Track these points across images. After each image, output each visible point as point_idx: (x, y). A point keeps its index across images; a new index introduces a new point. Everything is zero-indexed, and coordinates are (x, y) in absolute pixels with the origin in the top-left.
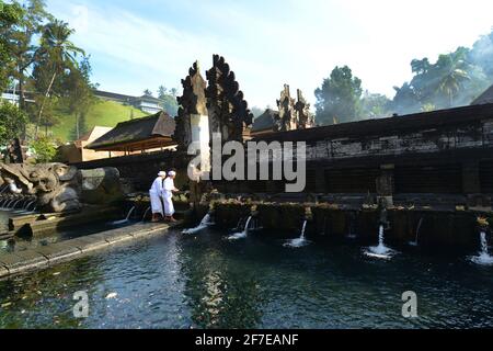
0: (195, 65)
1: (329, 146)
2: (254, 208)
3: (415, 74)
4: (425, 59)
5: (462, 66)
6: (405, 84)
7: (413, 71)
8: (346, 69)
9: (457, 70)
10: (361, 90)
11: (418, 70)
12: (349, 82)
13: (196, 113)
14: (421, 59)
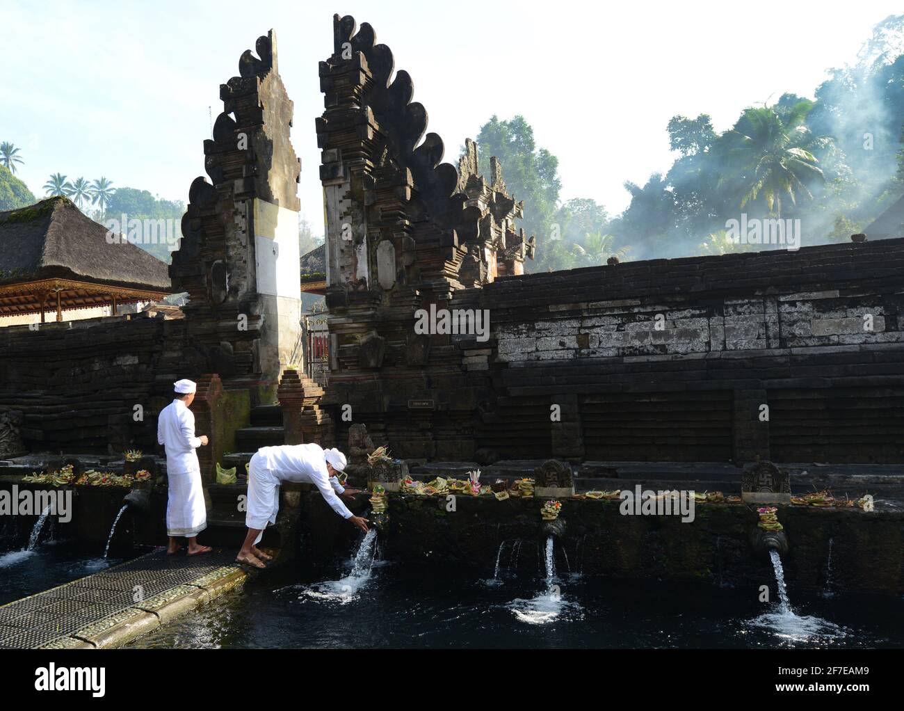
0: (265, 44)
1: (771, 315)
2: (552, 509)
3: (678, 154)
4: (704, 119)
5: (806, 142)
6: (655, 180)
7: (674, 146)
8: (519, 126)
9: (795, 151)
10: (556, 186)
11: (686, 144)
12: (527, 161)
13: (267, 197)
14: (693, 117)
